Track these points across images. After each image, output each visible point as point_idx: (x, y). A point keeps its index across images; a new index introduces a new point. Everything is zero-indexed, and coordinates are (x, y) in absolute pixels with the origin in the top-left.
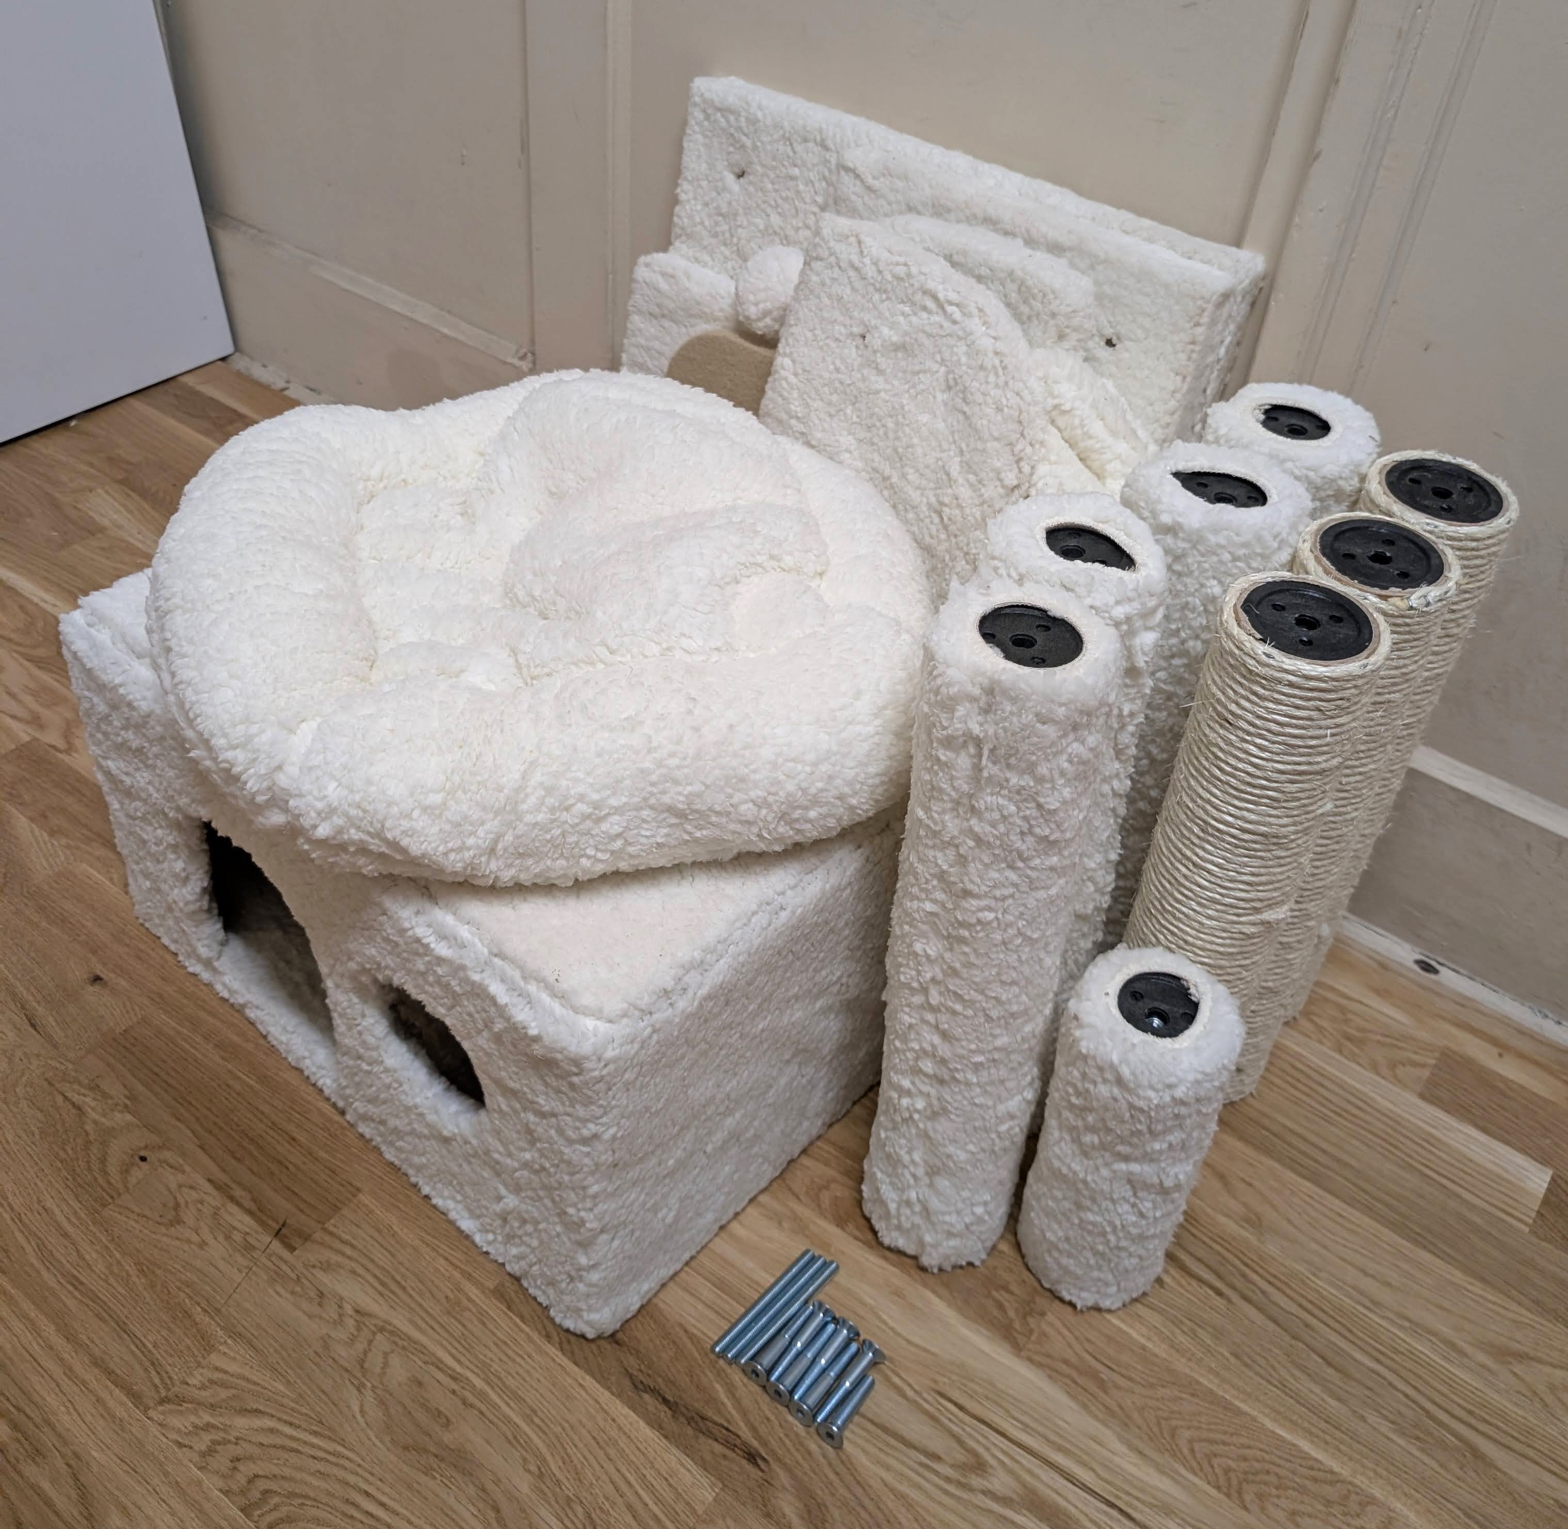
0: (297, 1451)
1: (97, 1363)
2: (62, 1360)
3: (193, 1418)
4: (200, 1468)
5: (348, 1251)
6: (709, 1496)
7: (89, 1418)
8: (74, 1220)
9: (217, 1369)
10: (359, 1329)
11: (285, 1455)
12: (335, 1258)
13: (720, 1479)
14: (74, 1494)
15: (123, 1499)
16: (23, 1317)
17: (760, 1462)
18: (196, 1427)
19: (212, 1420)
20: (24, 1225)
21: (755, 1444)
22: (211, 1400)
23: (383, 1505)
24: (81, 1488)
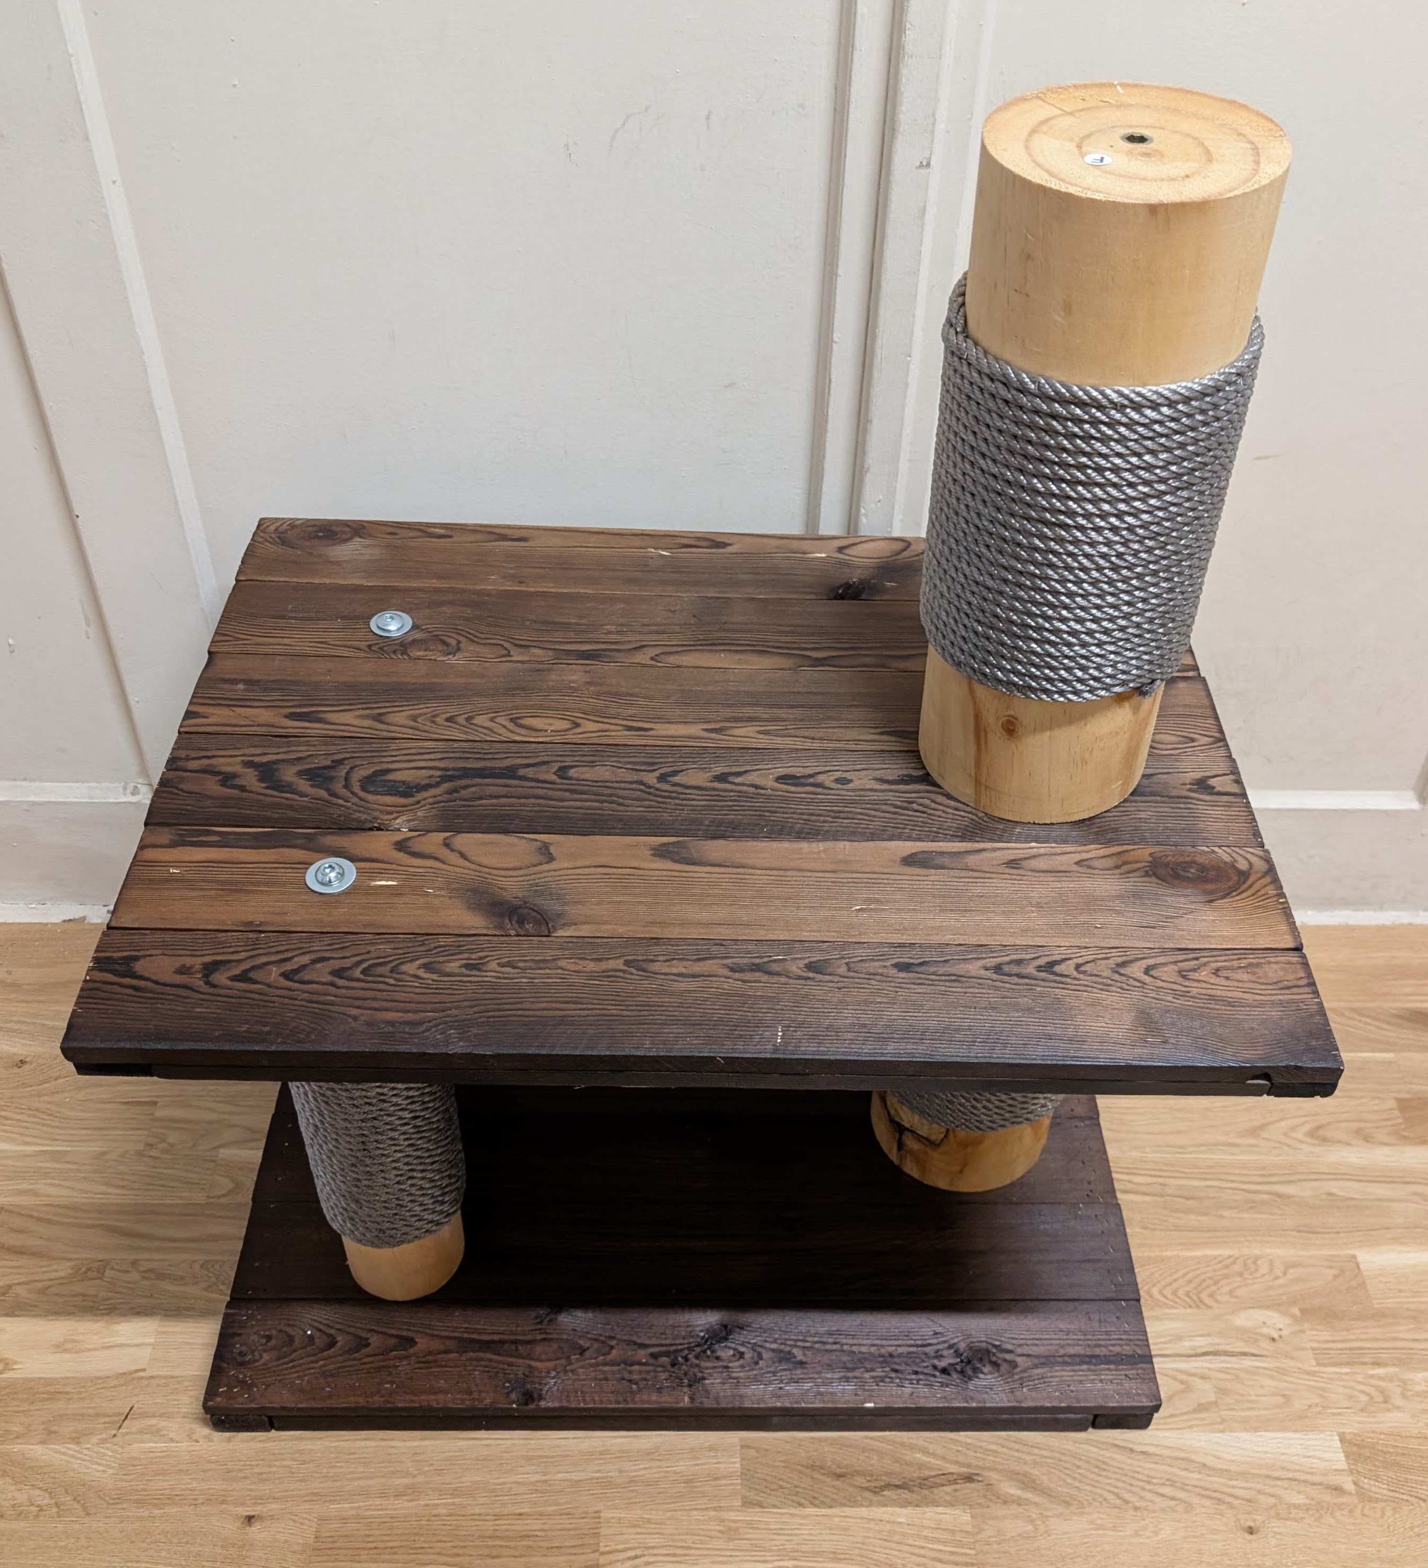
6: (967, 1517)
13: (964, 1504)
17: (975, 1477)
21: (964, 1470)
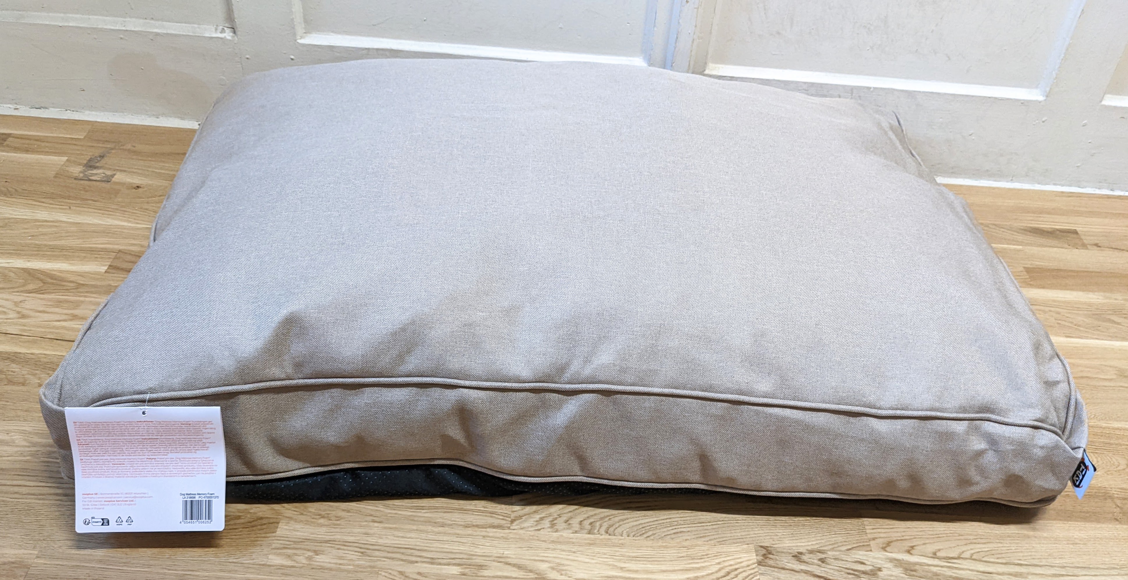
1: (466, 526)
2: (450, 534)
3: (532, 520)
4: (556, 532)
7: (488, 544)
14: (515, 569)
15: (537, 558)
16: (411, 531)
18: (537, 521)
19: (541, 516)
24: (514, 565)
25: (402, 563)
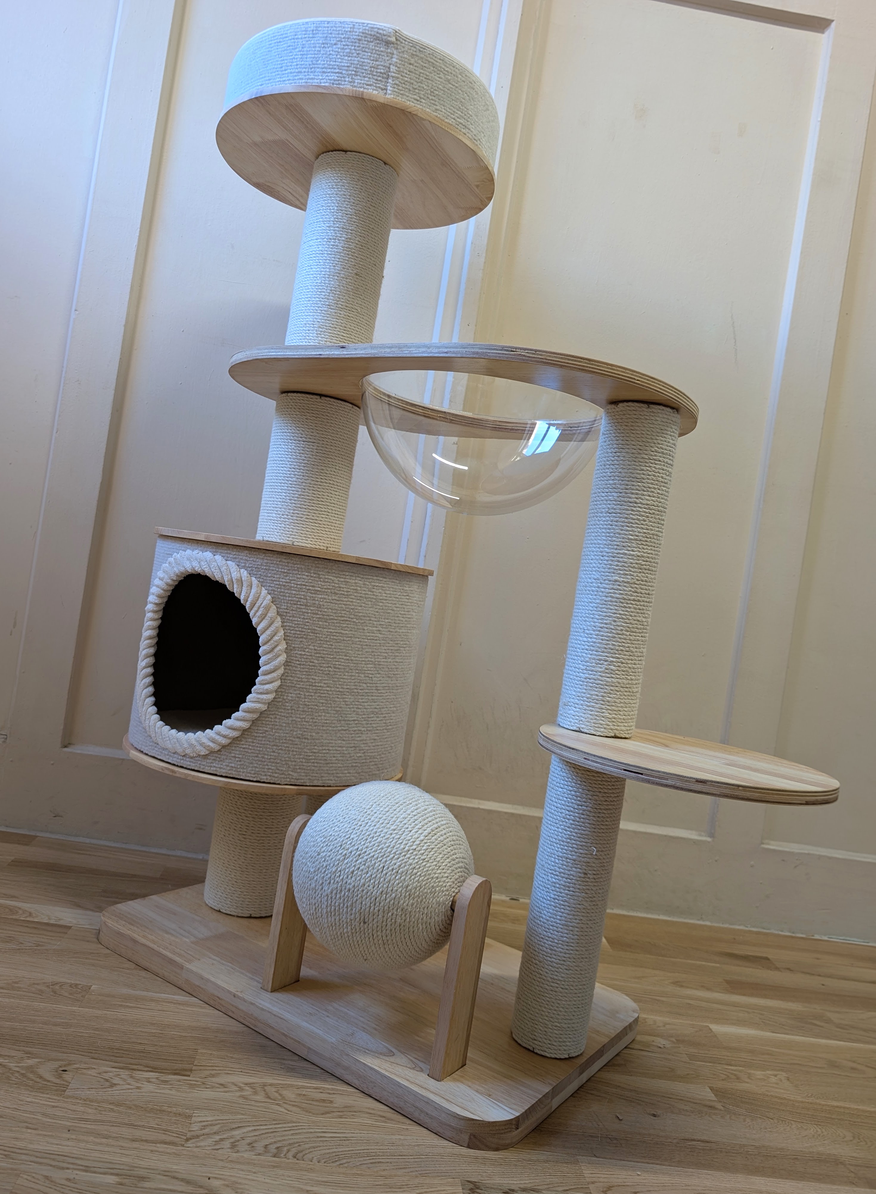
0: (275, 1132)
1: (134, 1140)
2: (113, 1145)
3: (210, 1140)
4: (236, 1152)
5: (217, 1068)
7: (154, 1158)
8: (51, 1100)
9: (201, 1122)
10: (254, 1089)
11: (272, 1135)
12: (213, 1072)
14: (183, 1184)
15: (210, 1175)
16: (69, 1139)
18: (216, 1142)
19: (221, 1137)
20: (23, 1111)
22: (212, 1132)
23: (335, 1133)
24: (182, 1180)
25: (50, 1168)
